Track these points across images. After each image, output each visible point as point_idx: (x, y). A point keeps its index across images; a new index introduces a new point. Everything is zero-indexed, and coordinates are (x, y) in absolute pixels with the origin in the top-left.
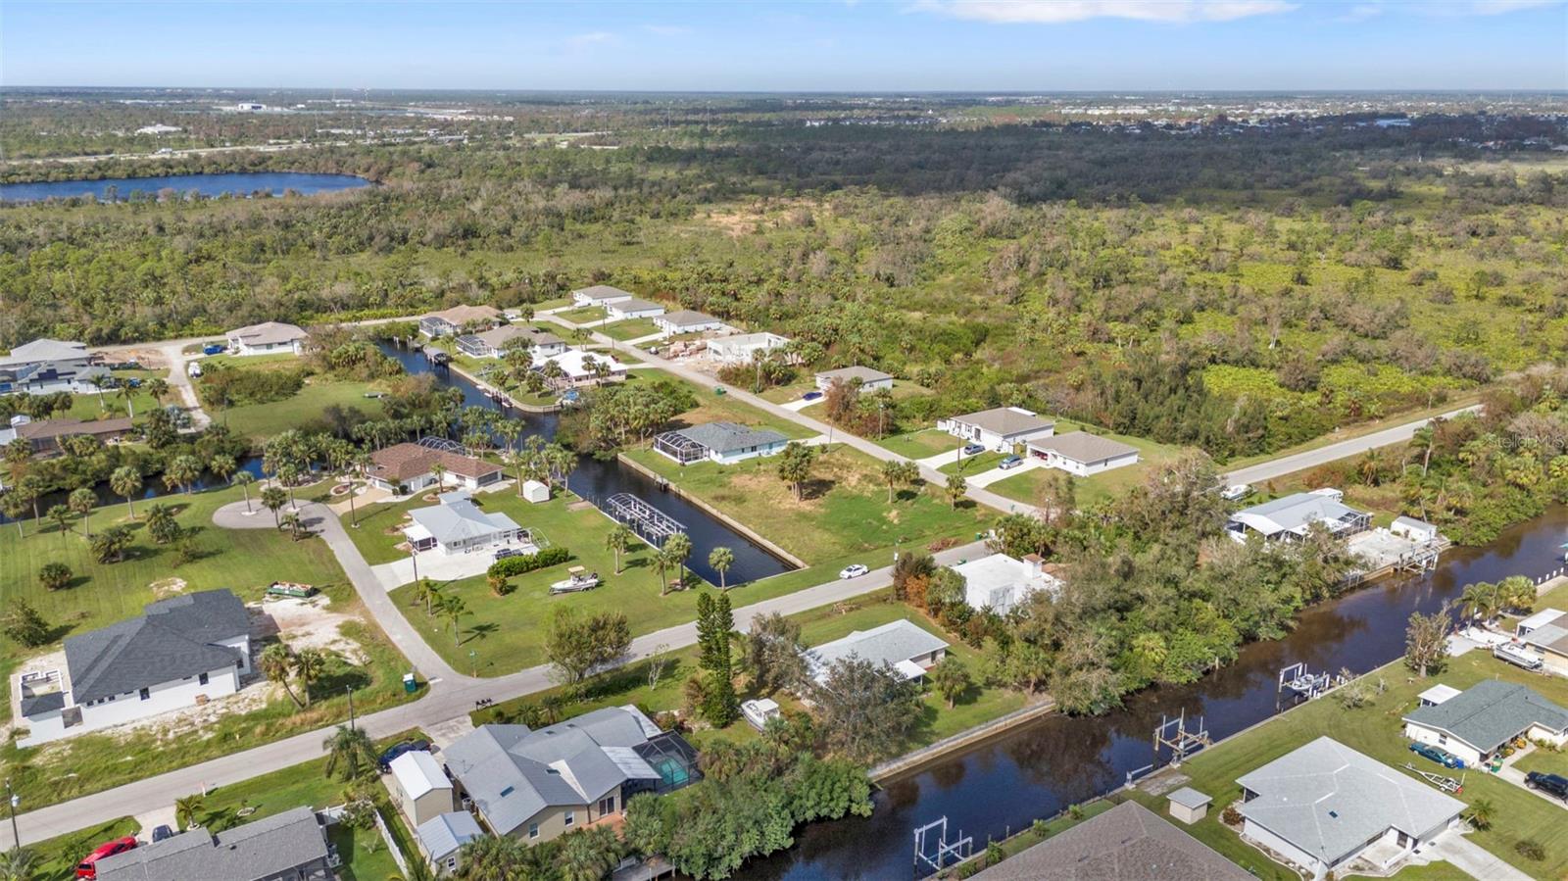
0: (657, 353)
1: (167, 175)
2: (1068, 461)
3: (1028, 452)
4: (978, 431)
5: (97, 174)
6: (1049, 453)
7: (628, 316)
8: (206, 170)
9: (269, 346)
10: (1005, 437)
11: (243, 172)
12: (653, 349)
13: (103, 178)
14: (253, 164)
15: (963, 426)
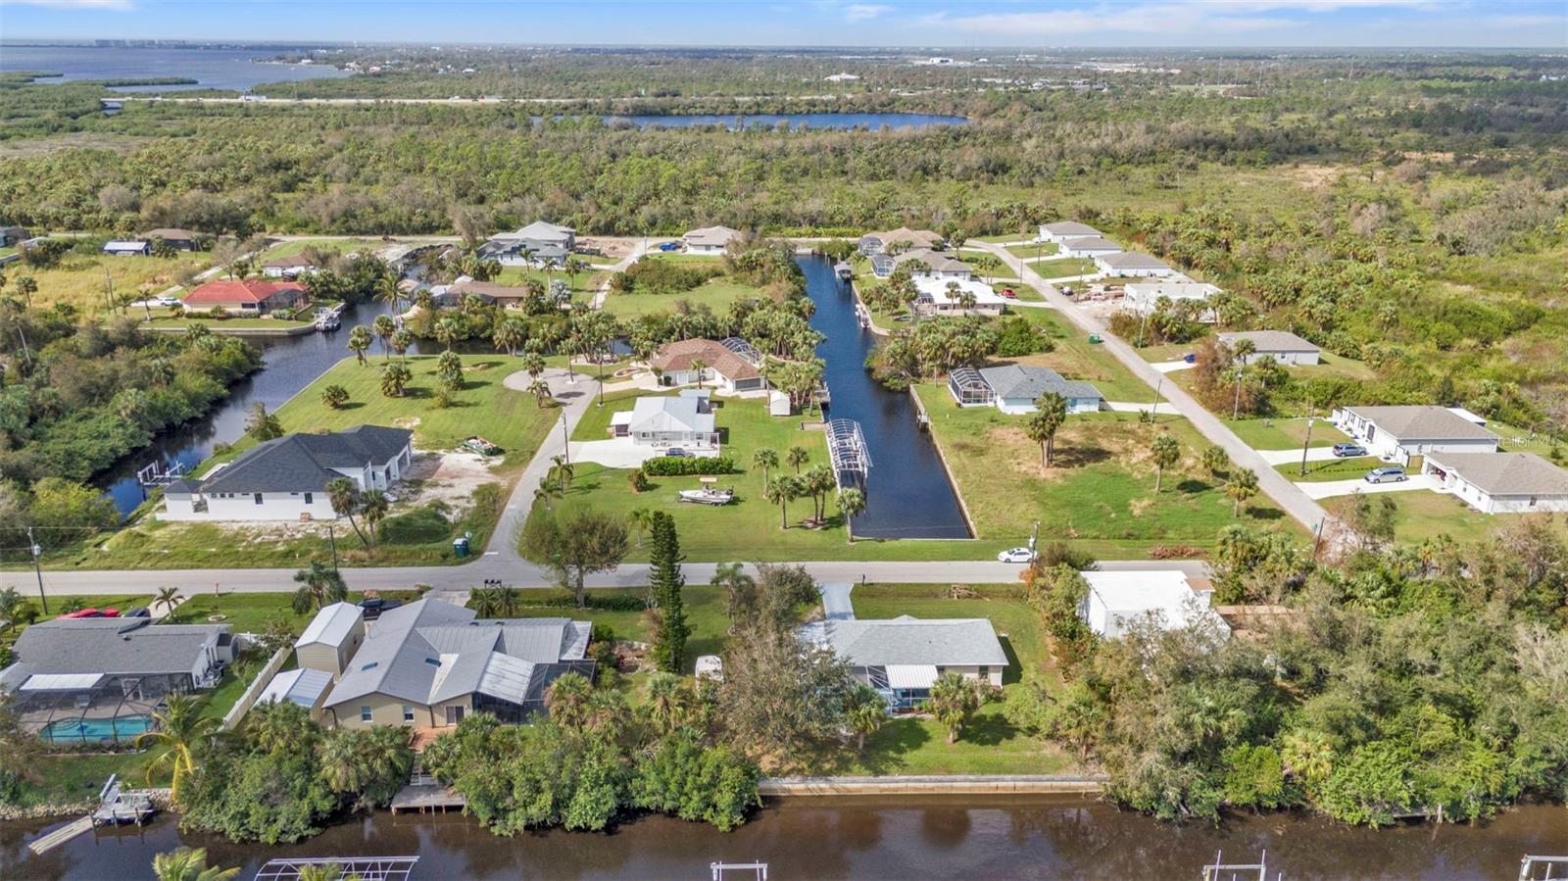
0: (1070, 294)
1: (808, 113)
2: (1468, 487)
3: (1425, 466)
4: (1372, 428)
5: (755, 109)
6: (1448, 472)
7: (1075, 254)
8: (842, 110)
9: (708, 247)
10: (1402, 442)
11: (872, 112)
12: (1067, 289)
13: (758, 113)
14: (882, 105)
15: (1357, 420)
